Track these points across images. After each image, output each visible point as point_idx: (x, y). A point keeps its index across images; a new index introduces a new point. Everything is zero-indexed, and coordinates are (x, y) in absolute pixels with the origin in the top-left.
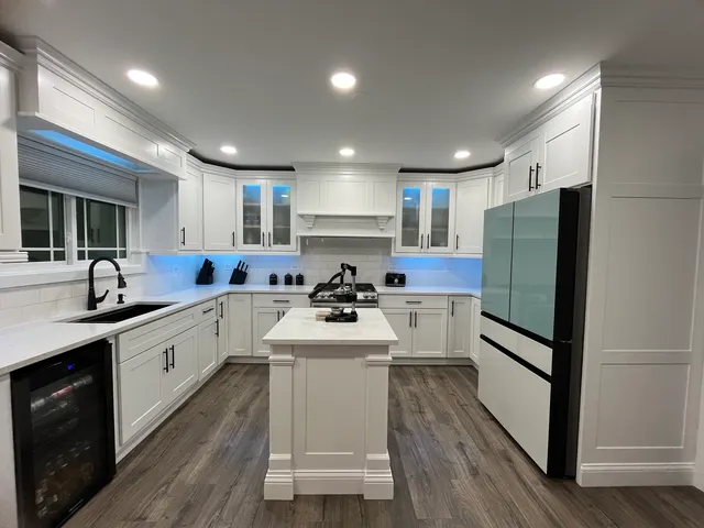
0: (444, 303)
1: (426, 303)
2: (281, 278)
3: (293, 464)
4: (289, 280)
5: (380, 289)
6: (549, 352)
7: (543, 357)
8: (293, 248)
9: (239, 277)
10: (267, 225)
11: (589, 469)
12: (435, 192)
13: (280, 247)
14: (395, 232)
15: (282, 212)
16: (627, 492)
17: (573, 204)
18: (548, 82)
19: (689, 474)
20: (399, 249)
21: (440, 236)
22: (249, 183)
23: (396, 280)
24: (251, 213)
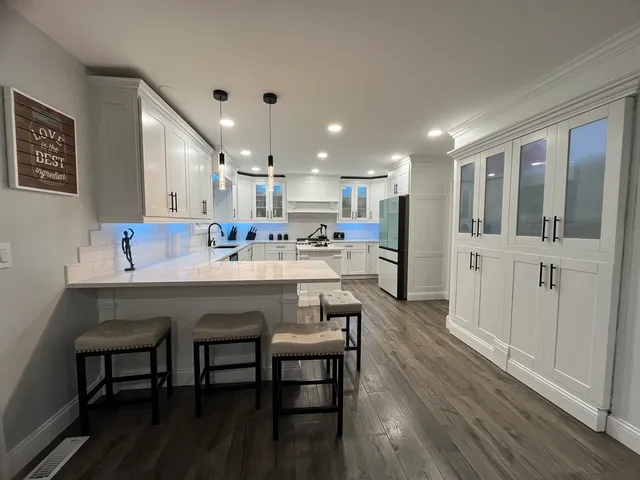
0: (364, 247)
1: (355, 247)
2: (275, 237)
3: (308, 294)
4: (280, 237)
5: (331, 240)
6: (397, 254)
7: (394, 256)
8: (284, 219)
9: (251, 236)
10: (269, 207)
11: (411, 295)
12: (359, 189)
13: (276, 218)
14: (339, 210)
15: (278, 200)
16: (425, 302)
17: (403, 202)
18: (395, 157)
19: (443, 295)
20: (341, 220)
21: (361, 212)
22: (259, 184)
23: (338, 236)
24: (261, 200)
